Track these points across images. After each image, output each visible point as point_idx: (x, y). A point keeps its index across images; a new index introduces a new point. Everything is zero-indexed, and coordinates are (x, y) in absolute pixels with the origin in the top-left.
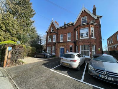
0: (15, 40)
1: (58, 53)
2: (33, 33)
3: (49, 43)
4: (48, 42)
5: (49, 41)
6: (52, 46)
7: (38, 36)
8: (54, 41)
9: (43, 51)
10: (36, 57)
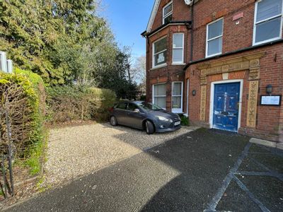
0: (39, 65)
1: (203, 107)
2: (100, 40)
3: (158, 69)
4: (154, 67)
5: (156, 64)
6: (169, 82)
7: (121, 55)
8: (178, 61)
9: (139, 103)
10: (117, 125)
